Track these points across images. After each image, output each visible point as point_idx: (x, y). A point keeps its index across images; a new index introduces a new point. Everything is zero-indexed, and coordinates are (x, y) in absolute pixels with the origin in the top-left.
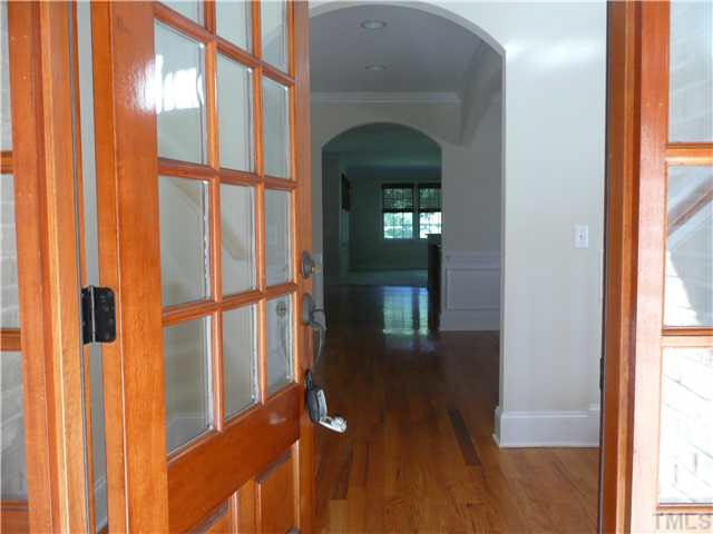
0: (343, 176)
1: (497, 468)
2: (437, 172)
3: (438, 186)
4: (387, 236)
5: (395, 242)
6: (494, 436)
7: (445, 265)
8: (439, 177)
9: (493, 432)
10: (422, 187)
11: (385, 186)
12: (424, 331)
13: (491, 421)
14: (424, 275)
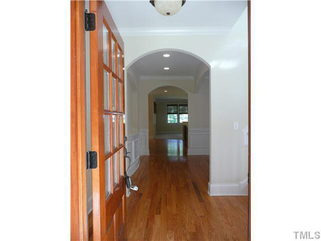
0: (154, 103)
1: (210, 203)
2: (186, 101)
3: (187, 105)
4: (169, 122)
5: (171, 124)
6: (208, 192)
7: (189, 133)
8: (187, 102)
9: (207, 190)
10: (181, 106)
11: (168, 105)
12: (181, 154)
13: (207, 187)
14: (182, 135)
